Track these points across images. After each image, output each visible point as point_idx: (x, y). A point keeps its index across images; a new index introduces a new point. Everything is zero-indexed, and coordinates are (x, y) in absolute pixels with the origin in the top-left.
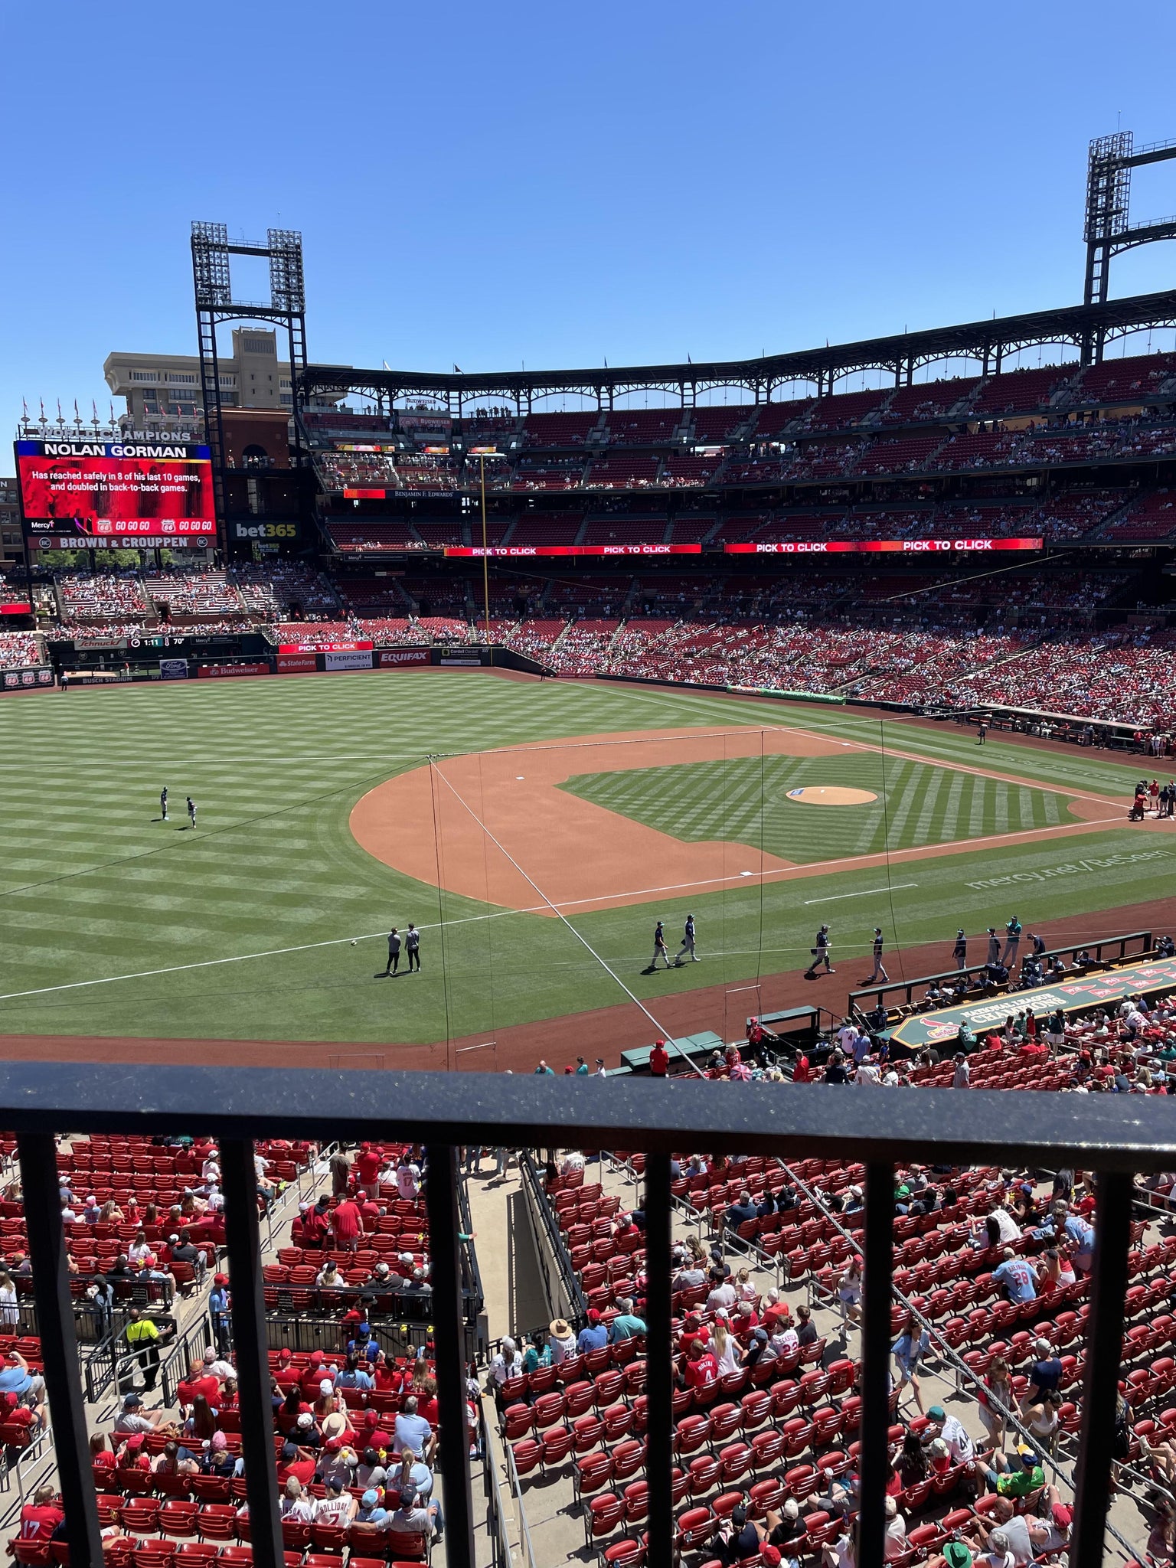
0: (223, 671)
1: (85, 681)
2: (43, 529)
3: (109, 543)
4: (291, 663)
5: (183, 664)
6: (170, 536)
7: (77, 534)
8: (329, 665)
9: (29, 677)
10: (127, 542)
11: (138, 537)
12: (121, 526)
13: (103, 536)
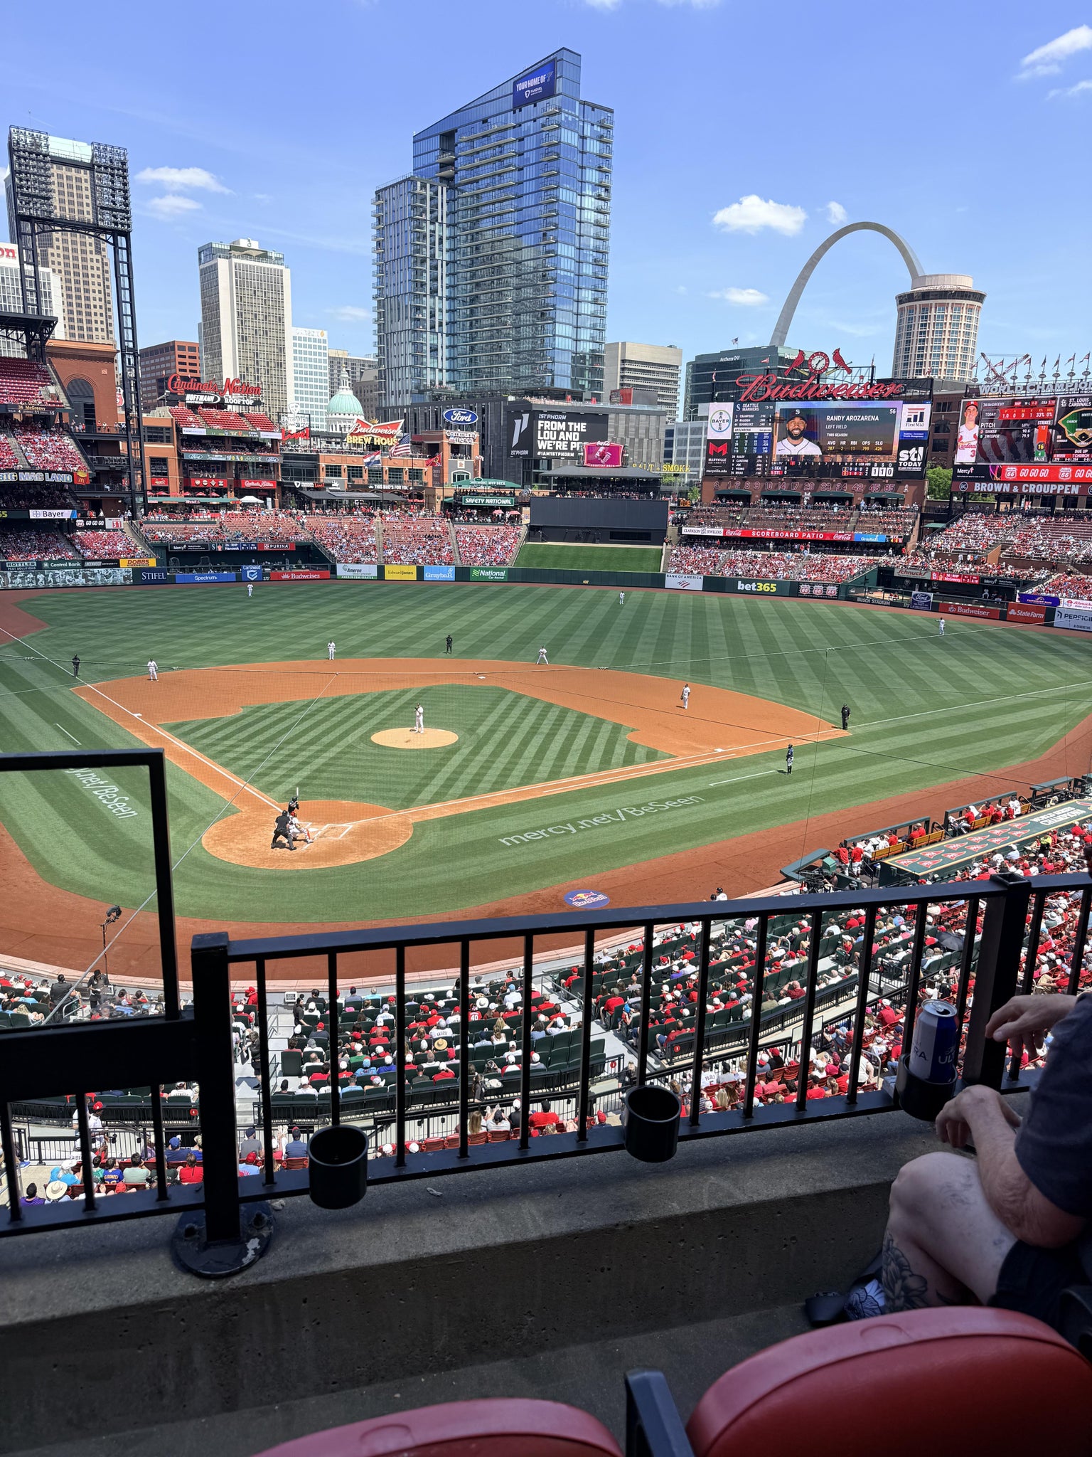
0: (960, 610)
1: (859, 599)
2: (965, 474)
3: (1011, 488)
4: (1021, 613)
5: (929, 598)
6: (1064, 483)
7: (988, 479)
8: (1057, 621)
9: (818, 590)
10: (1027, 488)
11: (1036, 483)
12: (1024, 473)
13: (1007, 482)
